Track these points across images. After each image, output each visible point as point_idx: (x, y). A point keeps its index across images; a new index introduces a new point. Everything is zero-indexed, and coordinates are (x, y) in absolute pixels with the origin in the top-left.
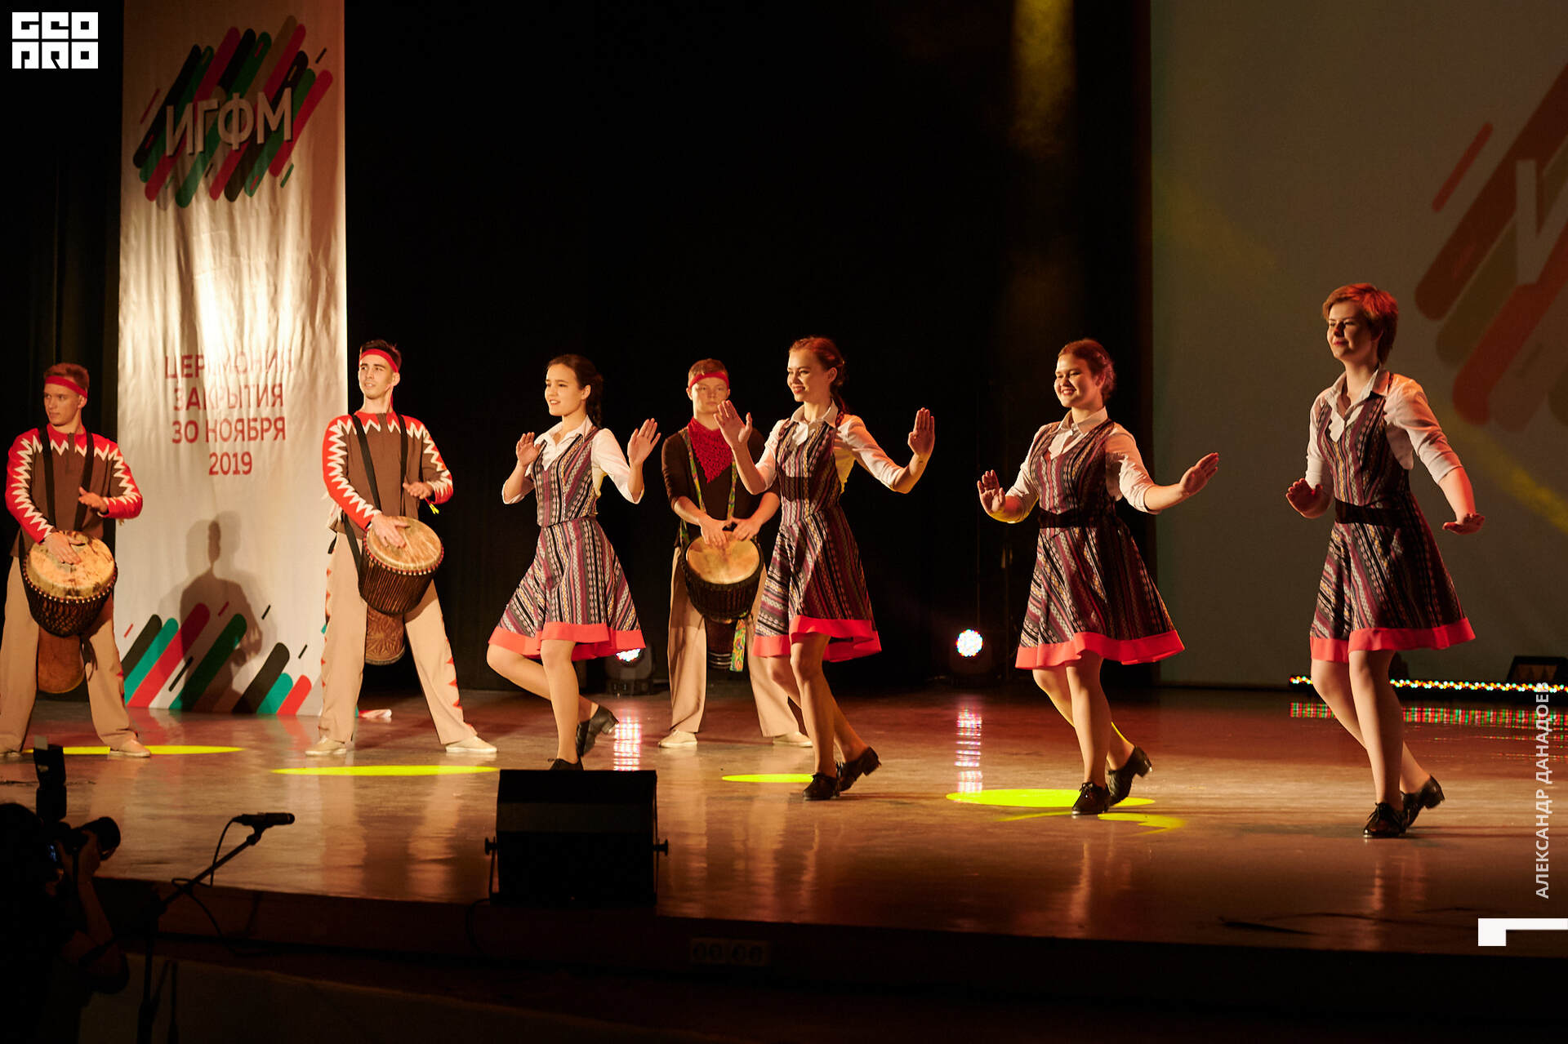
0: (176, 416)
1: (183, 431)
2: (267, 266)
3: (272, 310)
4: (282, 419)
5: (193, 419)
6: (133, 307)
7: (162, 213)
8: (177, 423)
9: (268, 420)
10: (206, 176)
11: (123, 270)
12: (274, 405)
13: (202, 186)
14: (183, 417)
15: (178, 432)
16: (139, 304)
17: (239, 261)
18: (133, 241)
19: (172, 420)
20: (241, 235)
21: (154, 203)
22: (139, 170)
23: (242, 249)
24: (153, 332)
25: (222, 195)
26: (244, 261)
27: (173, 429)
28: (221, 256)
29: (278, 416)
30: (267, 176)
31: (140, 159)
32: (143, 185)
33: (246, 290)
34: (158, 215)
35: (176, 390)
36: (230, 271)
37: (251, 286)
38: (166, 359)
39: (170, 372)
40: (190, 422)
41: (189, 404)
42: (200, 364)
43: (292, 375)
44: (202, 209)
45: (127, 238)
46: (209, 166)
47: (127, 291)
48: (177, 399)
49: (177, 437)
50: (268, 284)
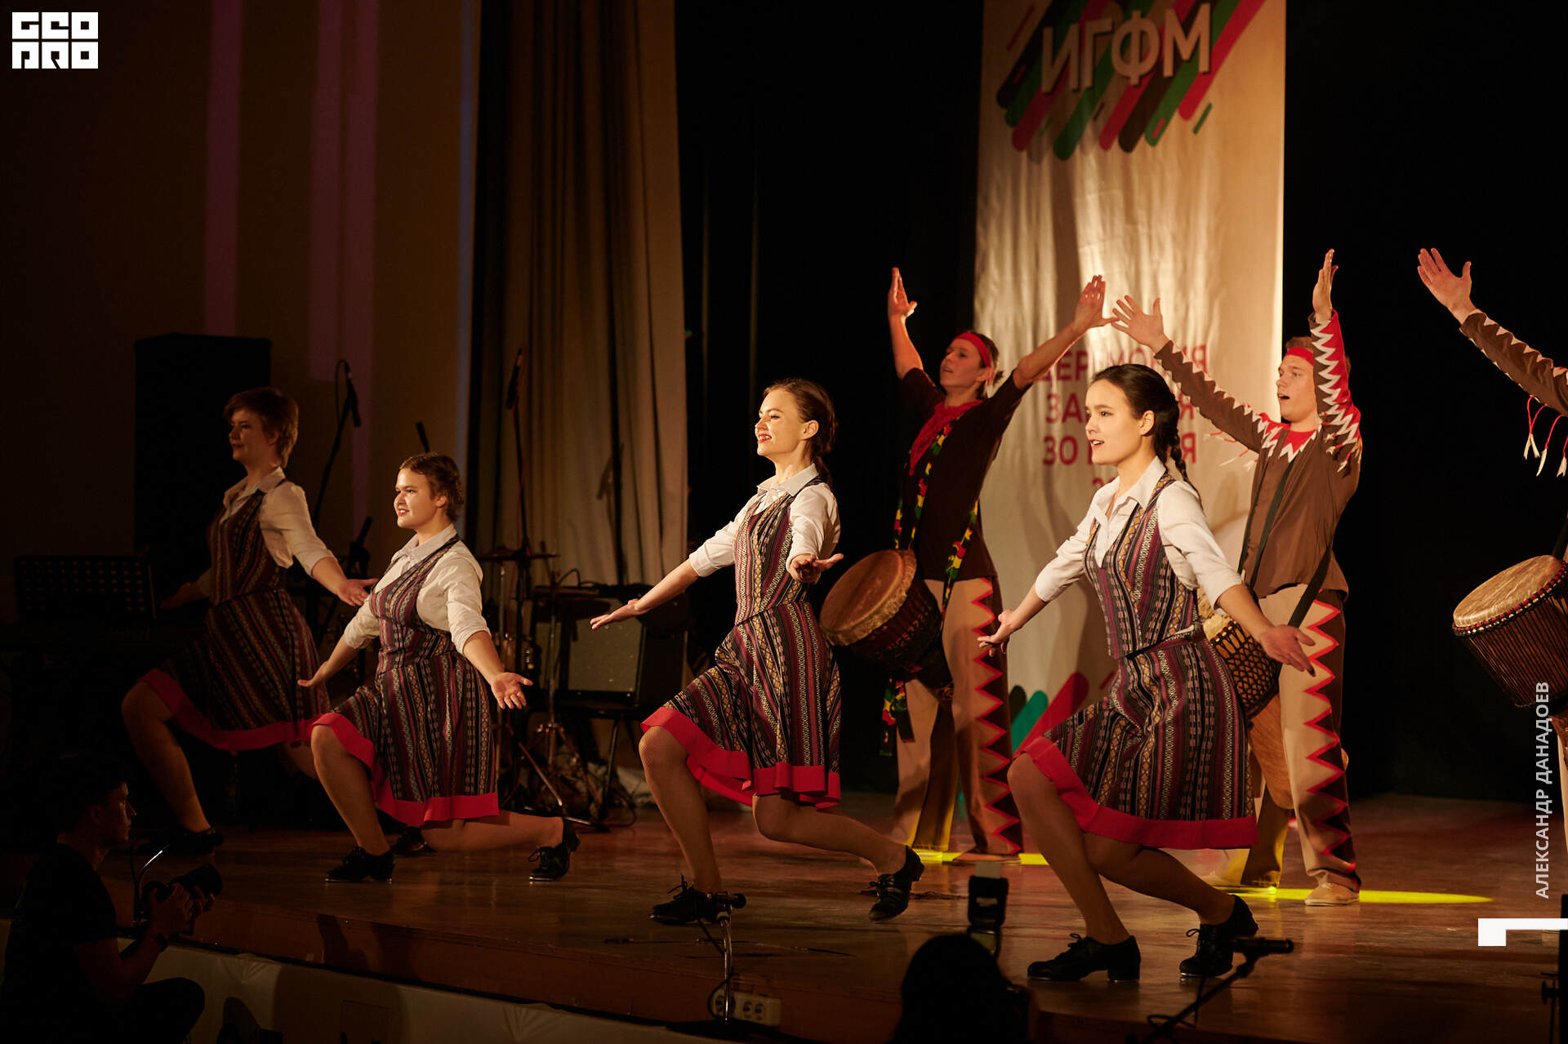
0: (1049, 429)
1: (1057, 449)
3: (1180, 295)
4: (1191, 436)
5: (1071, 433)
6: (993, 288)
7: (1035, 167)
8: (1049, 439)
10: (1095, 118)
11: (981, 240)
13: (1089, 131)
14: (1057, 430)
15: (1050, 450)
16: (1001, 287)
17: (1136, 231)
18: (995, 203)
19: (1043, 434)
20: (1139, 198)
21: (1024, 154)
22: (1004, 112)
23: (1141, 214)
24: (1020, 321)
25: (1115, 145)
26: (1142, 230)
27: (1044, 445)
28: (1112, 224)
30: (1176, 118)
31: (1006, 96)
32: (1009, 131)
33: (1146, 269)
34: (1030, 171)
35: (1049, 397)
36: (1125, 243)
37: (1151, 262)
40: (1066, 439)
41: (1067, 414)
42: (1083, 361)
44: (1089, 165)
45: (986, 200)
46: (1097, 107)
47: (984, 268)
48: (1050, 408)
49: (1050, 457)
50: (1175, 260)
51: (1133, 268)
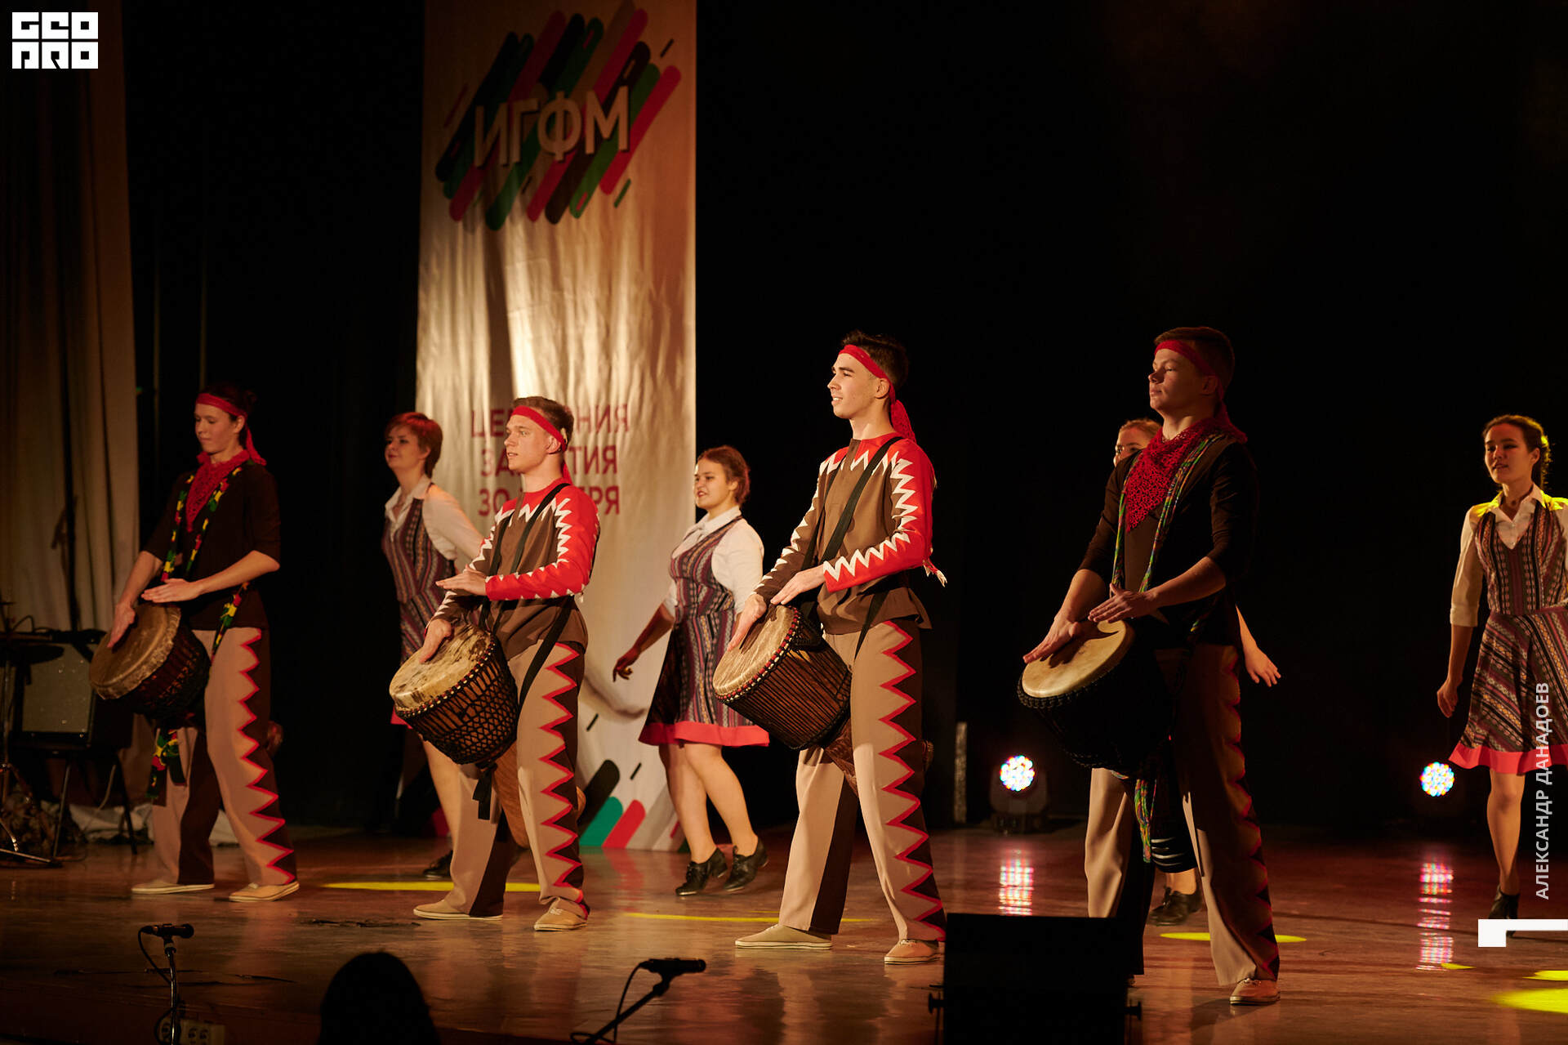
0: (484, 483)
1: (491, 501)
2: (598, 304)
3: (604, 357)
4: (615, 488)
5: (503, 486)
6: (434, 350)
7: (470, 236)
8: (484, 491)
9: (597, 489)
10: (523, 191)
11: (422, 305)
12: (605, 471)
13: (517, 204)
14: (491, 484)
15: (486, 502)
16: (441, 347)
17: (562, 296)
18: (435, 271)
19: (478, 487)
20: (565, 266)
21: (460, 225)
22: (442, 184)
23: (567, 282)
24: (457, 380)
25: (542, 217)
26: (568, 296)
27: (480, 498)
28: (540, 289)
29: (610, 484)
30: (598, 194)
31: (445, 171)
32: (447, 202)
33: (571, 332)
34: (465, 238)
35: (484, 452)
36: (552, 308)
37: (577, 326)
38: (472, 413)
39: (477, 429)
40: (499, 491)
41: (499, 469)
43: (628, 435)
44: (516, 236)
45: (428, 268)
46: (526, 179)
47: (426, 330)
48: (484, 463)
49: (484, 508)
50: (599, 324)
51: (560, 332)
